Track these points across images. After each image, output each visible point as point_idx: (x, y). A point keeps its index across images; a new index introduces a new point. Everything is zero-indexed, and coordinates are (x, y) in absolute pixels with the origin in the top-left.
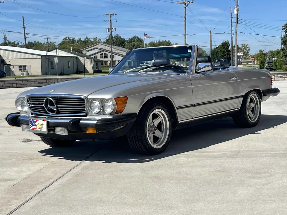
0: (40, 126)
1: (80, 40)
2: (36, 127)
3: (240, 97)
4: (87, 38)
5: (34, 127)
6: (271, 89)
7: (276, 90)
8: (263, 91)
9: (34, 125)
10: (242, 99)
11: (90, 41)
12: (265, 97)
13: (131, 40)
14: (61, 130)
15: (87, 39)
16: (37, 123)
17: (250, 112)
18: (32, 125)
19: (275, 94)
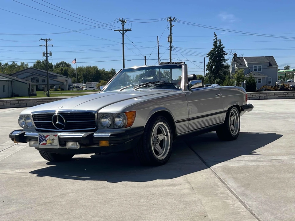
0: (50, 142)
1: (7, 64)
2: (46, 142)
3: (224, 112)
4: (13, 62)
5: (44, 142)
6: (247, 104)
7: (250, 106)
8: (241, 107)
9: (44, 141)
10: (225, 114)
11: (17, 65)
12: (243, 112)
13: (58, 65)
14: (72, 145)
15: (14, 64)
16: (47, 139)
17: (232, 126)
18: (42, 140)
19: (250, 109)
